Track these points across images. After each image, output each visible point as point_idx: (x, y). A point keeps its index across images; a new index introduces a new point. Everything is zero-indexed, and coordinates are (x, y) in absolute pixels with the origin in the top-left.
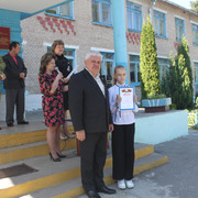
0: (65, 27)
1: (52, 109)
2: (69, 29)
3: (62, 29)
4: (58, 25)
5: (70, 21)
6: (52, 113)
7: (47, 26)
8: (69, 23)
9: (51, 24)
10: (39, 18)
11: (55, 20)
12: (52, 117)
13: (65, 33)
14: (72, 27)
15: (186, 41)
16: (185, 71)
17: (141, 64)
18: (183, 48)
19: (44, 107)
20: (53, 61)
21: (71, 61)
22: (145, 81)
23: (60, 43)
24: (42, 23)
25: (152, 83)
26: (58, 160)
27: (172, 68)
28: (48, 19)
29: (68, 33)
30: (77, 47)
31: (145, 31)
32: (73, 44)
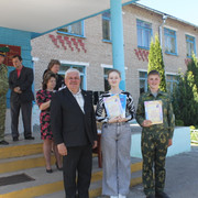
0: (75, 44)
2: (80, 47)
3: (73, 46)
4: (69, 43)
5: (81, 39)
7: (59, 43)
8: (80, 41)
9: (62, 42)
10: (51, 36)
11: (66, 38)
12: (44, 131)
13: (75, 51)
14: (82, 45)
15: (196, 58)
16: (195, 88)
21: (82, 77)
24: (54, 41)
28: (59, 37)
29: (79, 50)
30: (87, 64)
31: (154, 49)
32: (84, 61)
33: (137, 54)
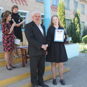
1: (8, 42)
2: (24, 3)
3: (21, 2)
4: (19, 1)
6: (9, 45)
7: (14, 1)
12: (8, 47)
13: (22, 5)
15: (79, 11)
16: (78, 25)
18: (77, 14)
19: (4, 41)
20: (10, 15)
21: (25, 18)
23: (16, 7)
26: (11, 69)
27: (72, 23)
29: (24, 5)
30: (28, 12)
31: (60, 5)
32: (26, 10)
33: (51, 8)
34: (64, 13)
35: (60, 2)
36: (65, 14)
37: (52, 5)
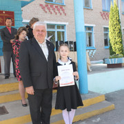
0: (58, 10)
2: (61, 12)
3: (57, 11)
4: (54, 9)
7: (46, 10)
8: (61, 7)
9: (49, 9)
10: (41, 5)
11: (52, 6)
13: (58, 14)
14: (63, 10)
17: (110, 33)
21: (63, 32)
22: (112, 45)
24: (43, 8)
25: (118, 46)
28: (47, 6)
29: (61, 14)
30: (67, 23)
31: (113, 10)
32: (64, 21)
33: (102, 15)
34: (119, 20)
35: (111, 5)
36: (120, 23)
37: (103, 11)
